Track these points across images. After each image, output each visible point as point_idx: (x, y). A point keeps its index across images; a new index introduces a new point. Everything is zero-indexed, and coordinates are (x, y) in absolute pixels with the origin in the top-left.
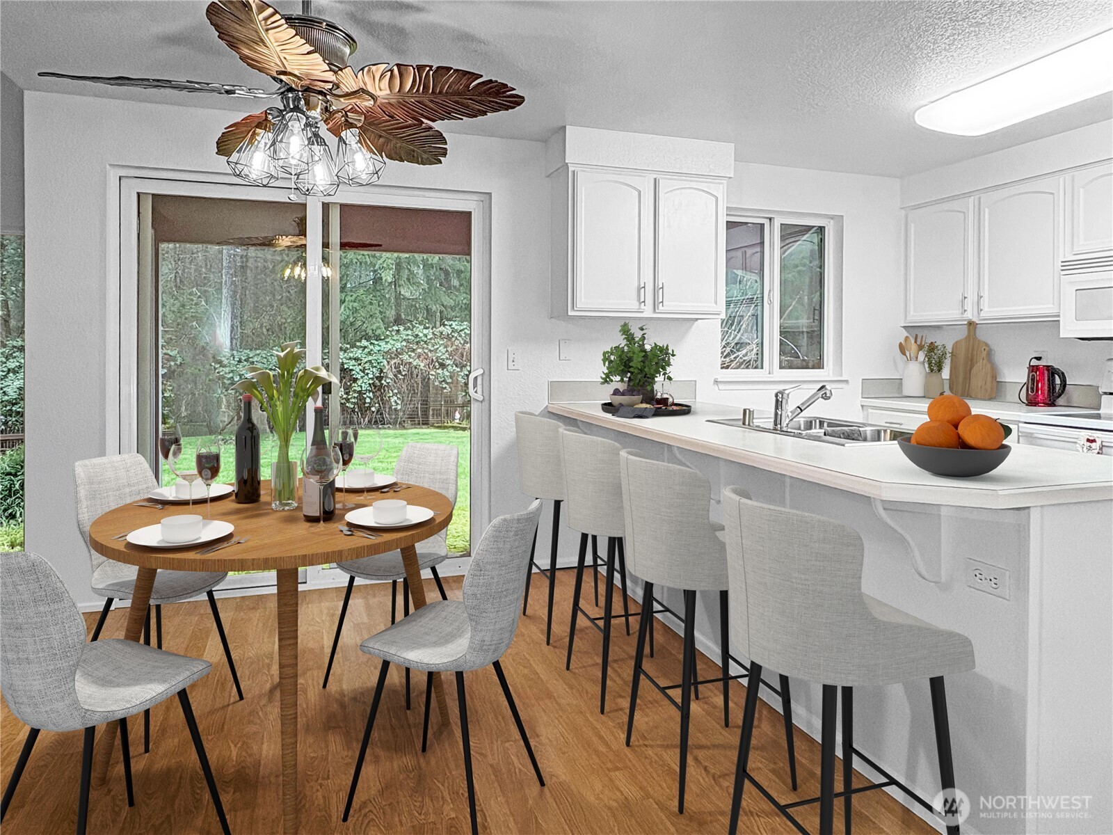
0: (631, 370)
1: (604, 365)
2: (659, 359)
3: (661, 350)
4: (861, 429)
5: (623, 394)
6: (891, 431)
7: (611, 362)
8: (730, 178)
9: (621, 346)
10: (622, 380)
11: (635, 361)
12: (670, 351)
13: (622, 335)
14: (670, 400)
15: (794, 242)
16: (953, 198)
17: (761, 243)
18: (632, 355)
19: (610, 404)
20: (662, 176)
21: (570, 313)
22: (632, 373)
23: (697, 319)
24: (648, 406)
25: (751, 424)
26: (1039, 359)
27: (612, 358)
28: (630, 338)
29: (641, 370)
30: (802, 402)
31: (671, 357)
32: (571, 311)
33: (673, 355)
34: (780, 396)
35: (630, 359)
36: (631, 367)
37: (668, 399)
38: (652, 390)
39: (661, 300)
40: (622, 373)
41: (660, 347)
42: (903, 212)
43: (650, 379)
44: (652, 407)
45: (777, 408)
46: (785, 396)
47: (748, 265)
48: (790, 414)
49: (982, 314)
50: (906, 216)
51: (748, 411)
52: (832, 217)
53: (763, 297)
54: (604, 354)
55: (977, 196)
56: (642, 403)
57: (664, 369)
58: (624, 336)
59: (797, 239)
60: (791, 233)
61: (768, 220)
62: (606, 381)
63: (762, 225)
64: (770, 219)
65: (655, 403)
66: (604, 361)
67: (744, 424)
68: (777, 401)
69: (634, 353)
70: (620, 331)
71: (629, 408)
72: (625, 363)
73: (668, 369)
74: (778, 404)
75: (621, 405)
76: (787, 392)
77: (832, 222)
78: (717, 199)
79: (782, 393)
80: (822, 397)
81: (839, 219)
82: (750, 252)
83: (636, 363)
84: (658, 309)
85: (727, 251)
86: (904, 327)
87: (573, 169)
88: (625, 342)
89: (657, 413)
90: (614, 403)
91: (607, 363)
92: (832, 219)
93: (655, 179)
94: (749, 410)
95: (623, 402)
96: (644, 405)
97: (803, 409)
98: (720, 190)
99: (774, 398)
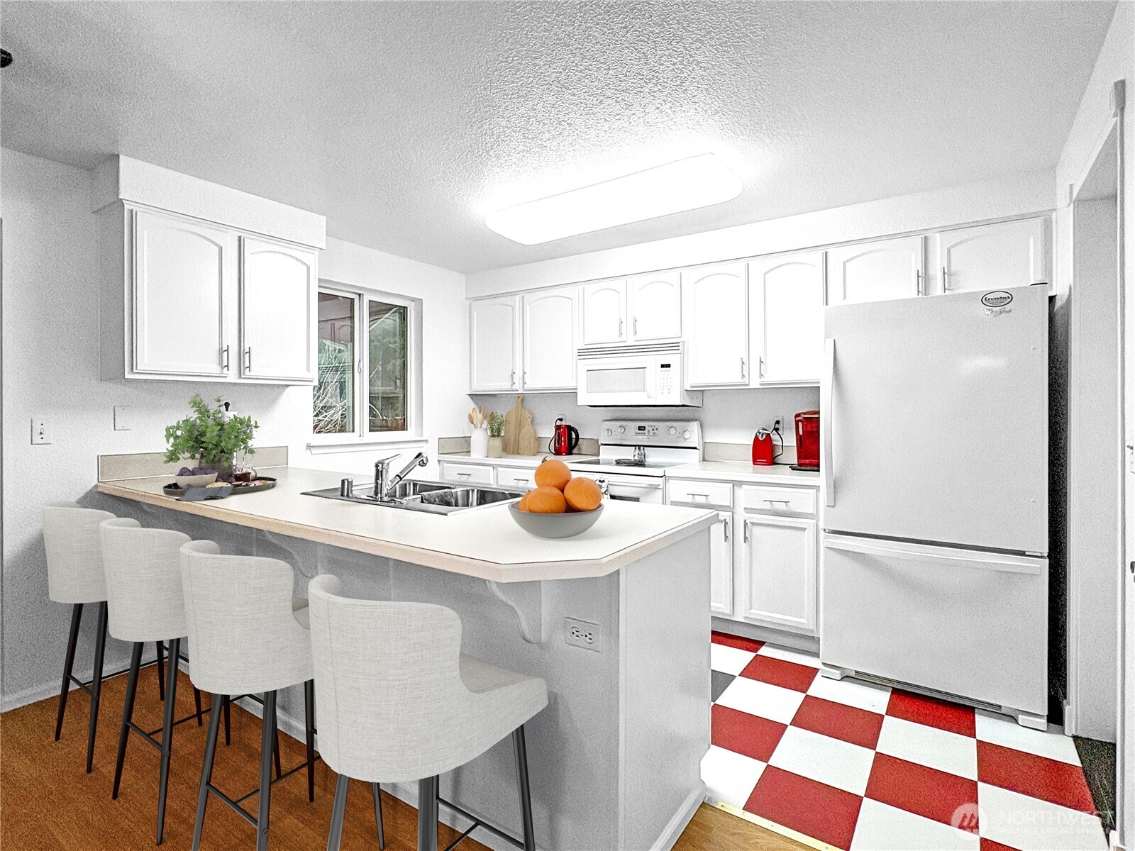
0: (204, 445)
1: (168, 442)
2: (240, 432)
3: (241, 422)
4: (453, 491)
5: (193, 473)
6: (478, 491)
7: (177, 437)
8: (322, 249)
9: (191, 420)
10: (193, 457)
11: (208, 435)
12: (253, 423)
13: (192, 407)
14: (253, 474)
15: (377, 319)
16: (502, 295)
17: (351, 317)
18: (204, 429)
19: (175, 486)
20: (247, 235)
21: (127, 376)
22: (206, 449)
23: (288, 386)
24: (224, 484)
25: (350, 495)
26: (561, 420)
27: (179, 433)
28: (203, 411)
29: (216, 445)
30: (401, 470)
31: (254, 429)
32: (129, 373)
33: (256, 427)
34: (381, 466)
35: (203, 434)
36: (203, 442)
37: (249, 473)
38: (230, 466)
39: (247, 365)
40: (193, 449)
41: (240, 419)
42: (468, 302)
43: (226, 453)
44: (229, 485)
45: (377, 479)
46: (385, 465)
47: (337, 337)
48: (390, 483)
49: (526, 386)
50: (470, 306)
51: (346, 482)
52: (413, 300)
53: (353, 366)
54: (168, 429)
55: (521, 295)
56: (216, 481)
57: (244, 441)
58: (195, 409)
59: (380, 316)
60: (378, 310)
61: (358, 296)
62: (171, 459)
63: (352, 300)
64: (360, 295)
65: (234, 480)
66: (168, 437)
67: (342, 495)
68: (377, 470)
69: (207, 427)
70: (190, 403)
71: (199, 489)
72: (196, 438)
73: (250, 443)
74: (379, 474)
75: (189, 486)
76: (387, 462)
77: (413, 304)
78: (309, 268)
79: (382, 462)
80: (419, 464)
81: (419, 302)
82: (338, 324)
83: (211, 435)
84: (244, 374)
85: (319, 321)
86: (469, 395)
87: (131, 208)
88: (196, 415)
89: (235, 491)
90: (180, 484)
91: (172, 440)
92: (414, 301)
93: (240, 238)
94: (348, 482)
95: (192, 483)
96: (220, 484)
97: (402, 477)
98: (312, 258)
99: (375, 468)
